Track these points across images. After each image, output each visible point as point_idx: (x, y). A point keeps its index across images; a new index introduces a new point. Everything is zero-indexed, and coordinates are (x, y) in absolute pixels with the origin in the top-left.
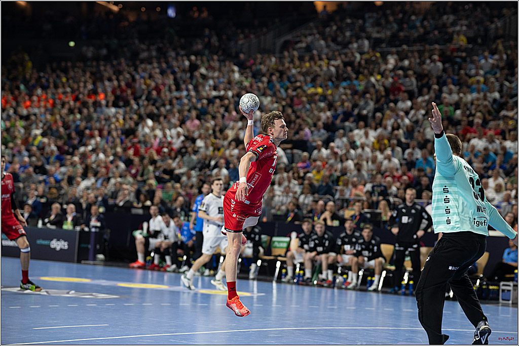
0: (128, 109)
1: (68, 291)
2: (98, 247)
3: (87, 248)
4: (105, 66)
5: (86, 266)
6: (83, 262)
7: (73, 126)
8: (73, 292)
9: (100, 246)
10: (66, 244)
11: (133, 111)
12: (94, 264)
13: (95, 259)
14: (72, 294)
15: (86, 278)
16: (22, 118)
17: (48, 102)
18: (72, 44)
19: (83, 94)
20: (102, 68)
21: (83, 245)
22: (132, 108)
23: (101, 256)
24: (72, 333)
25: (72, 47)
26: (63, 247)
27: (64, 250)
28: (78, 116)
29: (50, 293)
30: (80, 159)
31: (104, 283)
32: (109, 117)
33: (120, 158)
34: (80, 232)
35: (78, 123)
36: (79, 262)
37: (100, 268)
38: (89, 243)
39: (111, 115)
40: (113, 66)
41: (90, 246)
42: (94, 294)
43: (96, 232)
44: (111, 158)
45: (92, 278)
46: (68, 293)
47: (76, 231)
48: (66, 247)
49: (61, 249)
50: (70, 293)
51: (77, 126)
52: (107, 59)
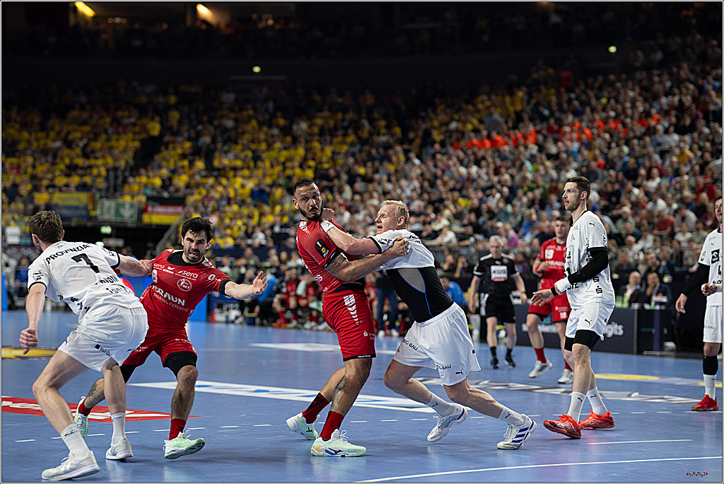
0: (696, 135)
1: (629, 393)
2: (665, 331)
3: (651, 333)
4: (659, 76)
5: (650, 359)
6: (645, 353)
7: (619, 165)
8: (636, 394)
9: (668, 330)
10: (620, 327)
11: (702, 137)
12: (661, 356)
13: (662, 348)
14: (635, 397)
15: (652, 375)
16: (550, 157)
17: (583, 132)
18: (613, 49)
19: (632, 118)
20: (656, 79)
21: (643, 330)
22: (701, 133)
23: (670, 345)
24: (641, 451)
25: (612, 53)
26: (616, 333)
27: (618, 336)
28: (626, 149)
29: (604, 395)
30: (632, 209)
31: (678, 381)
32: (671, 148)
33: (688, 206)
34: (638, 310)
35: (627, 159)
36: (640, 352)
37: (670, 361)
38: (652, 327)
39: (673, 144)
40: (671, 74)
41: (653, 331)
42: (666, 397)
43: (660, 310)
44: (675, 206)
45: (660, 375)
46: (629, 396)
47: (634, 310)
48: (621, 333)
49: (614, 335)
50: (633, 396)
51: (625, 164)
52: (662, 65)
